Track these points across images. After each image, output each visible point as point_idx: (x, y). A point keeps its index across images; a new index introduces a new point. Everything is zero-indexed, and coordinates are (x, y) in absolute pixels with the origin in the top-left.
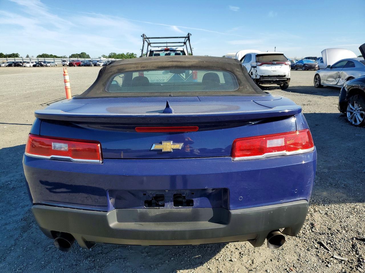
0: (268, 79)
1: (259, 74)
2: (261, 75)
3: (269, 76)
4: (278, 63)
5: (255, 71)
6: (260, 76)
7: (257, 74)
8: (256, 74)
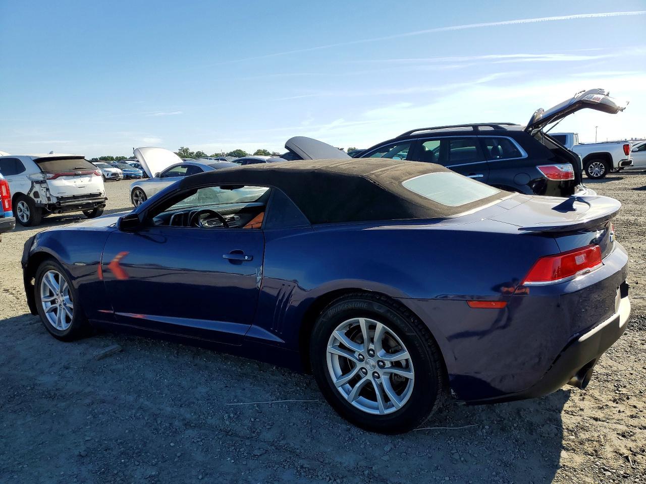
0: (74, 201)
1: (55, 193)
2: (60, 196)
3: (75, 197)
4: (84, 172)
5: (45, 190)
6: (57, 197)
7: (50, 195)
8: (48, 196)
